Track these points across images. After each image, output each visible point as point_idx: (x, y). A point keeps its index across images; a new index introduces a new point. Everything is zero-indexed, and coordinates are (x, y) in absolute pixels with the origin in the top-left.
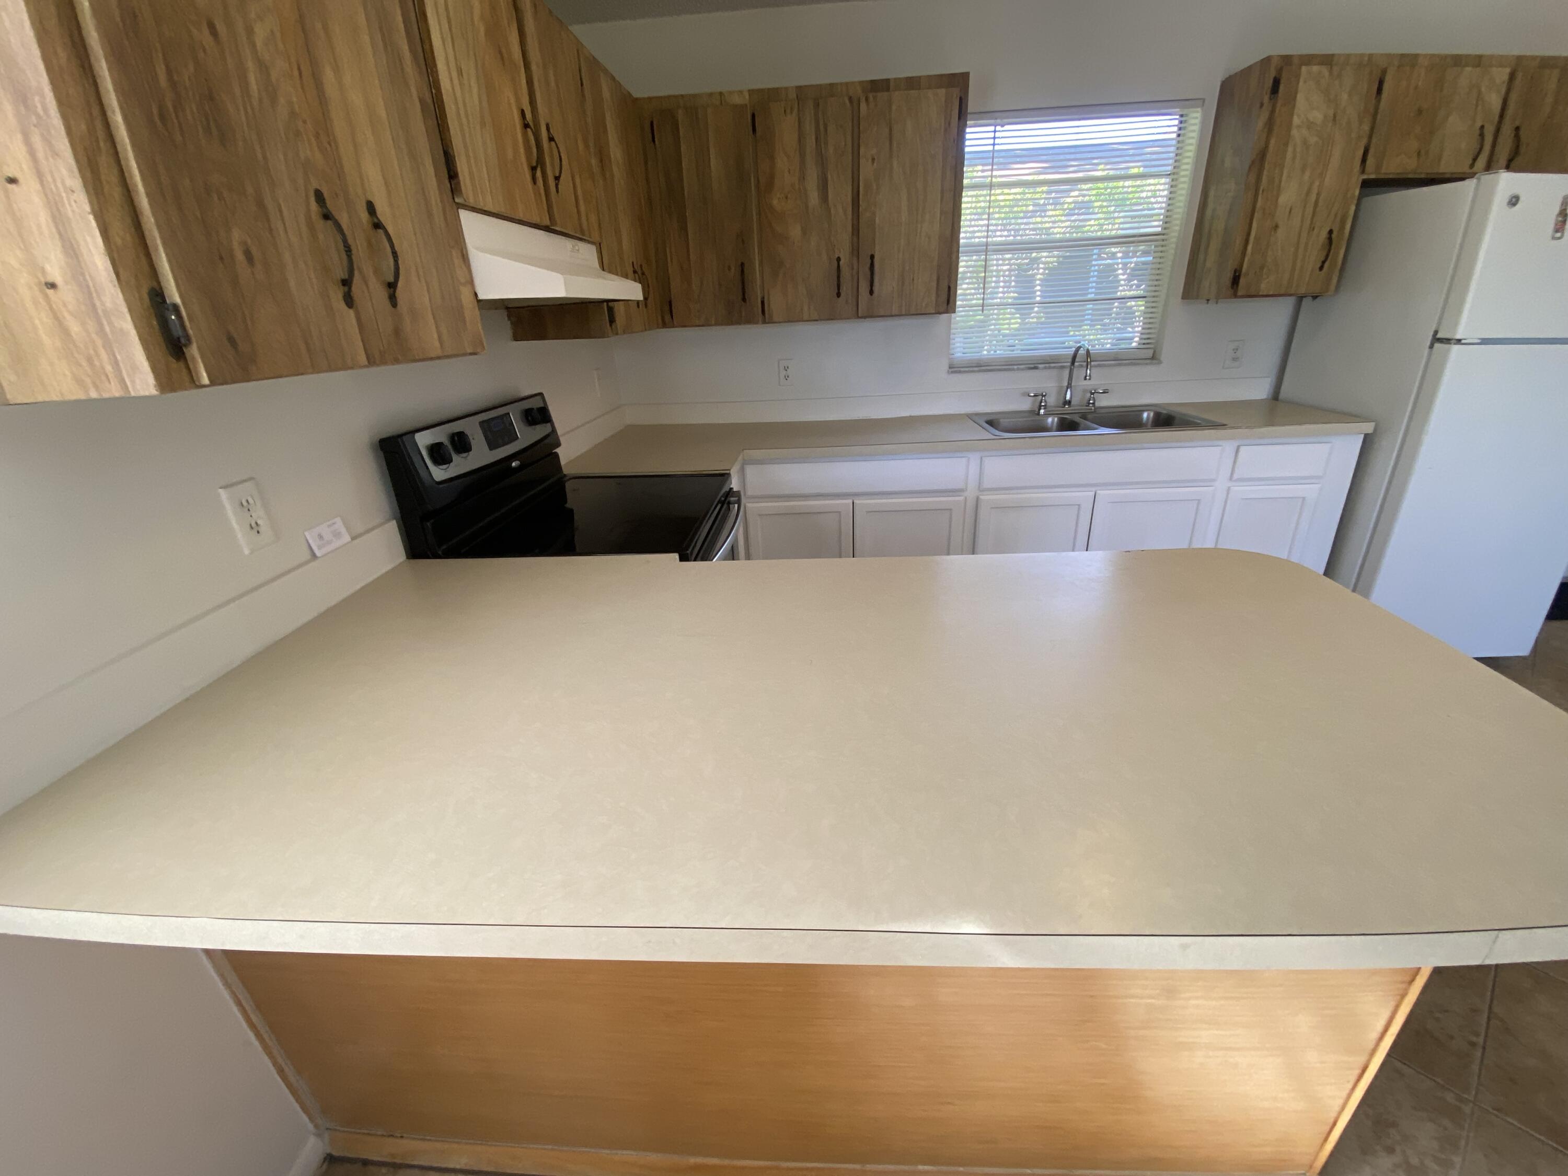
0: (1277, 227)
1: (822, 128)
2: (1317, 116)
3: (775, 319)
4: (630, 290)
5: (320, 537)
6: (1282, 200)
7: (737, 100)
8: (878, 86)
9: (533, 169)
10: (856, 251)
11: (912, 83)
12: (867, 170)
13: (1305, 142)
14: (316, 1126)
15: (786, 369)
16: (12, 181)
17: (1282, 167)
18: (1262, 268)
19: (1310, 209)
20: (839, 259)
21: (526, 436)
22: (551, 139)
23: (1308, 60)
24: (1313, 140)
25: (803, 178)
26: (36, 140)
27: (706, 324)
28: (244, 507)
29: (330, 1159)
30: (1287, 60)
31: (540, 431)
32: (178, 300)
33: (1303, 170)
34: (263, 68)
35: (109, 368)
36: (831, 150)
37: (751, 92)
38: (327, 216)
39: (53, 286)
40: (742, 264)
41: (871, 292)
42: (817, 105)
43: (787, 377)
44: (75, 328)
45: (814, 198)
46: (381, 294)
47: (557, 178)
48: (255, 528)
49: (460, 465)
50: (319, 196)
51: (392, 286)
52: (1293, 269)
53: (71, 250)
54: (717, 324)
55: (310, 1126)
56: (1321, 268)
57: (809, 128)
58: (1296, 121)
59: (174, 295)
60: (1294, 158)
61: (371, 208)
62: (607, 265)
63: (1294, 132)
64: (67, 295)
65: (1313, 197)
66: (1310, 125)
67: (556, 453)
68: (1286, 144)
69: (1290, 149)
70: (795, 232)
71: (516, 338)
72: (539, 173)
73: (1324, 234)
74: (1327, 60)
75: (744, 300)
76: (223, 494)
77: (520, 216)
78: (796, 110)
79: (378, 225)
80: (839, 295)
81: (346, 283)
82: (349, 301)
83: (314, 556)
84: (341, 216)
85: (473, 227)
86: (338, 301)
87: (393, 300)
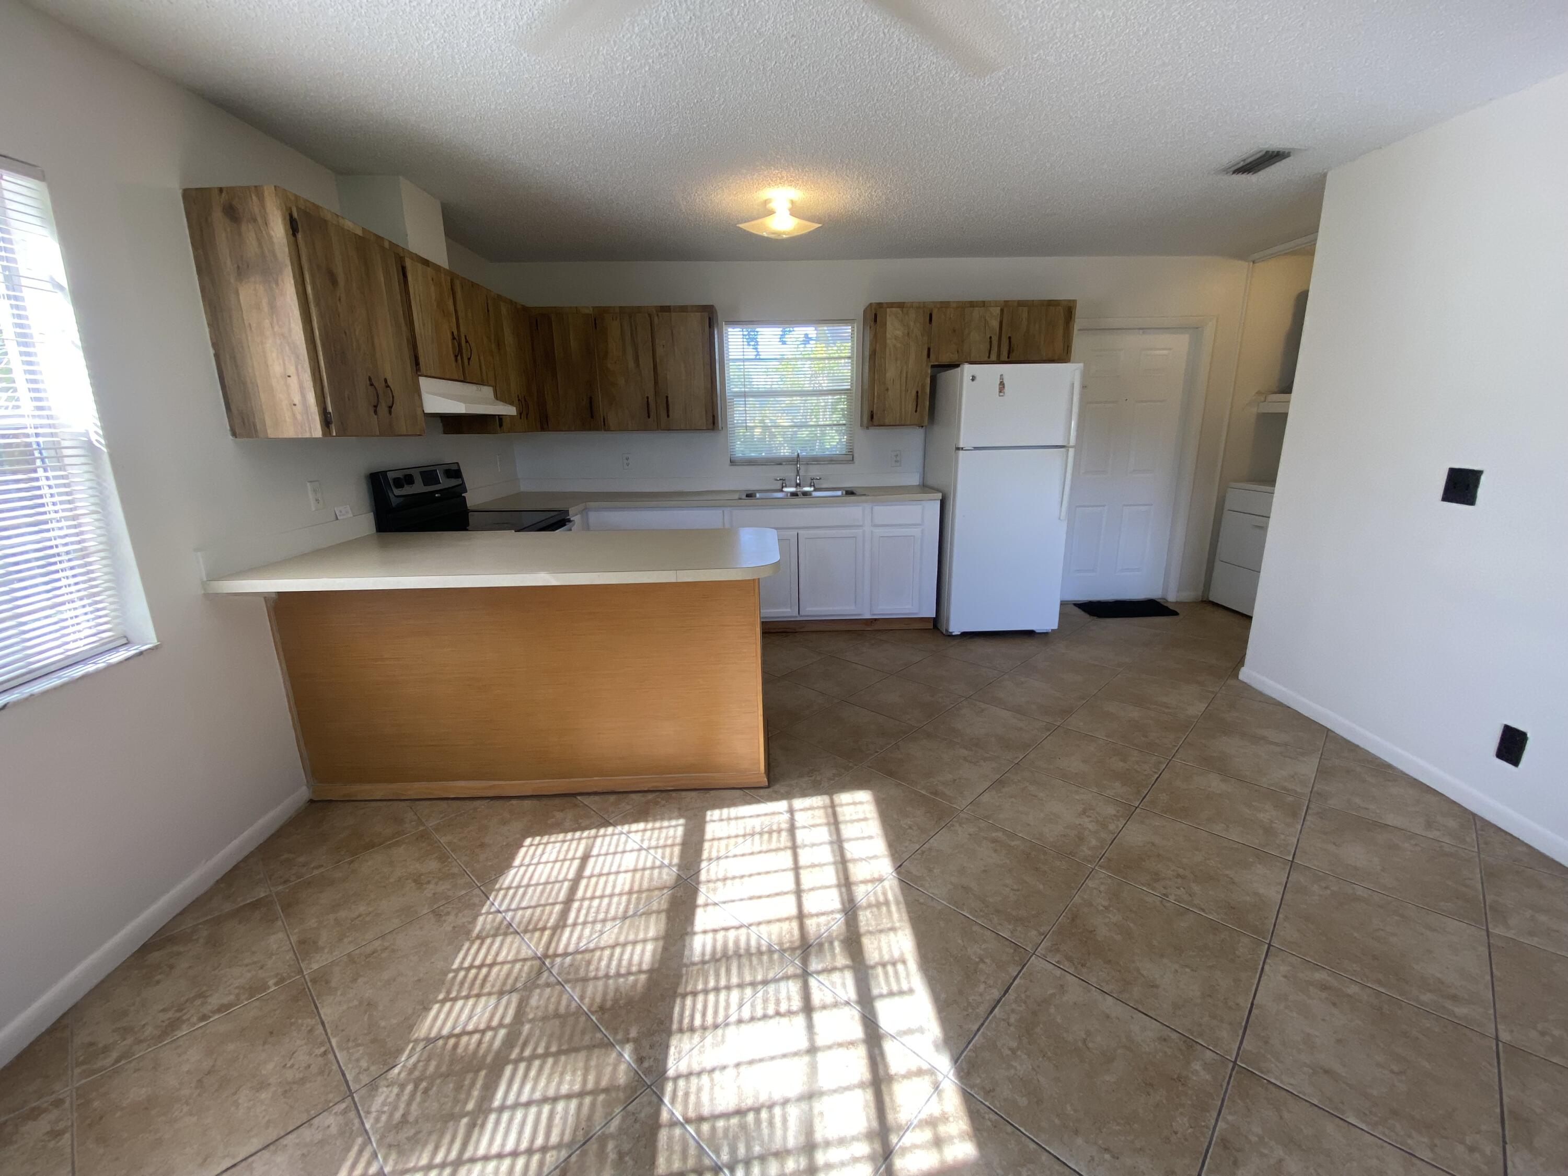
0: (887, 390)
1: (634, 328)
2: (899, 333)
3: (611, 428)
4: (509, 410)
5: (341, 512)
6: (889, 375)
7: (587, 311)
8: (665, 309)
9: (456, 356)
10: (656, 393)
11: (683, 309)
12: (660, 351)
13: (894, 346)
14: (307, 782)
15: (627, 459)
16: (289, 376)
17: (885, 359)
18: (884, 410)
19: (904, 380)
20: (648, 398)
21: (445, 483)
22: (467, 342)
23: (891, 305)
24: (899, 345)
25: (624, 354)
26: (299, 367)
27: (569, 430)
28: (315, 491)
29: (311, 801)
30: (880, 305)
31: (453, 482)
32: (331, 411)
33: (896, 359)
34: (357, 341)
35: (307, 429)
36: (639, 340)
37: (594, 308)
38: (372, 385)
39: (295, 405)
40: (591, 398)
41: (668, 416)
42: (630, 317)
43: (628, 465)
44: (299, 417)
45: (631, 364)
46: (386, 409)
47: (469, 359)
48: (317, 501)
49: (407, 490)
50: (370, 379)
51: (390, 407)
52: (901, 409)
53: (303, 396)
54: (575, 430)
55: (305, 781)
56: (916, 411)
57: (627, 328)
58: (888, 336)
59: (330, 409)
60: (890, 355)
61: (386, 380)
62: (500, 397)
63: (888, 341)
64: (299, 408)
65: (904, 375)
66: (896, 338)
67: (464, 497)
68: (885, 347)
69: (887, 350)
70: (621, 381)
71: (445, 433)
72: (459, 358)
73: (914, 393)
74: (901, 305)
75: (592, 417)
76: (308, 484)
77: (447, 377)
78: (618, 319)
79: (388, 386)
80: (649, 417)
81: (376, 407)
82: (375, 412)
83: (337, 519)
84: (376, 384)
85: (425, 383)
86: (372, 413)
87: (390, 413)
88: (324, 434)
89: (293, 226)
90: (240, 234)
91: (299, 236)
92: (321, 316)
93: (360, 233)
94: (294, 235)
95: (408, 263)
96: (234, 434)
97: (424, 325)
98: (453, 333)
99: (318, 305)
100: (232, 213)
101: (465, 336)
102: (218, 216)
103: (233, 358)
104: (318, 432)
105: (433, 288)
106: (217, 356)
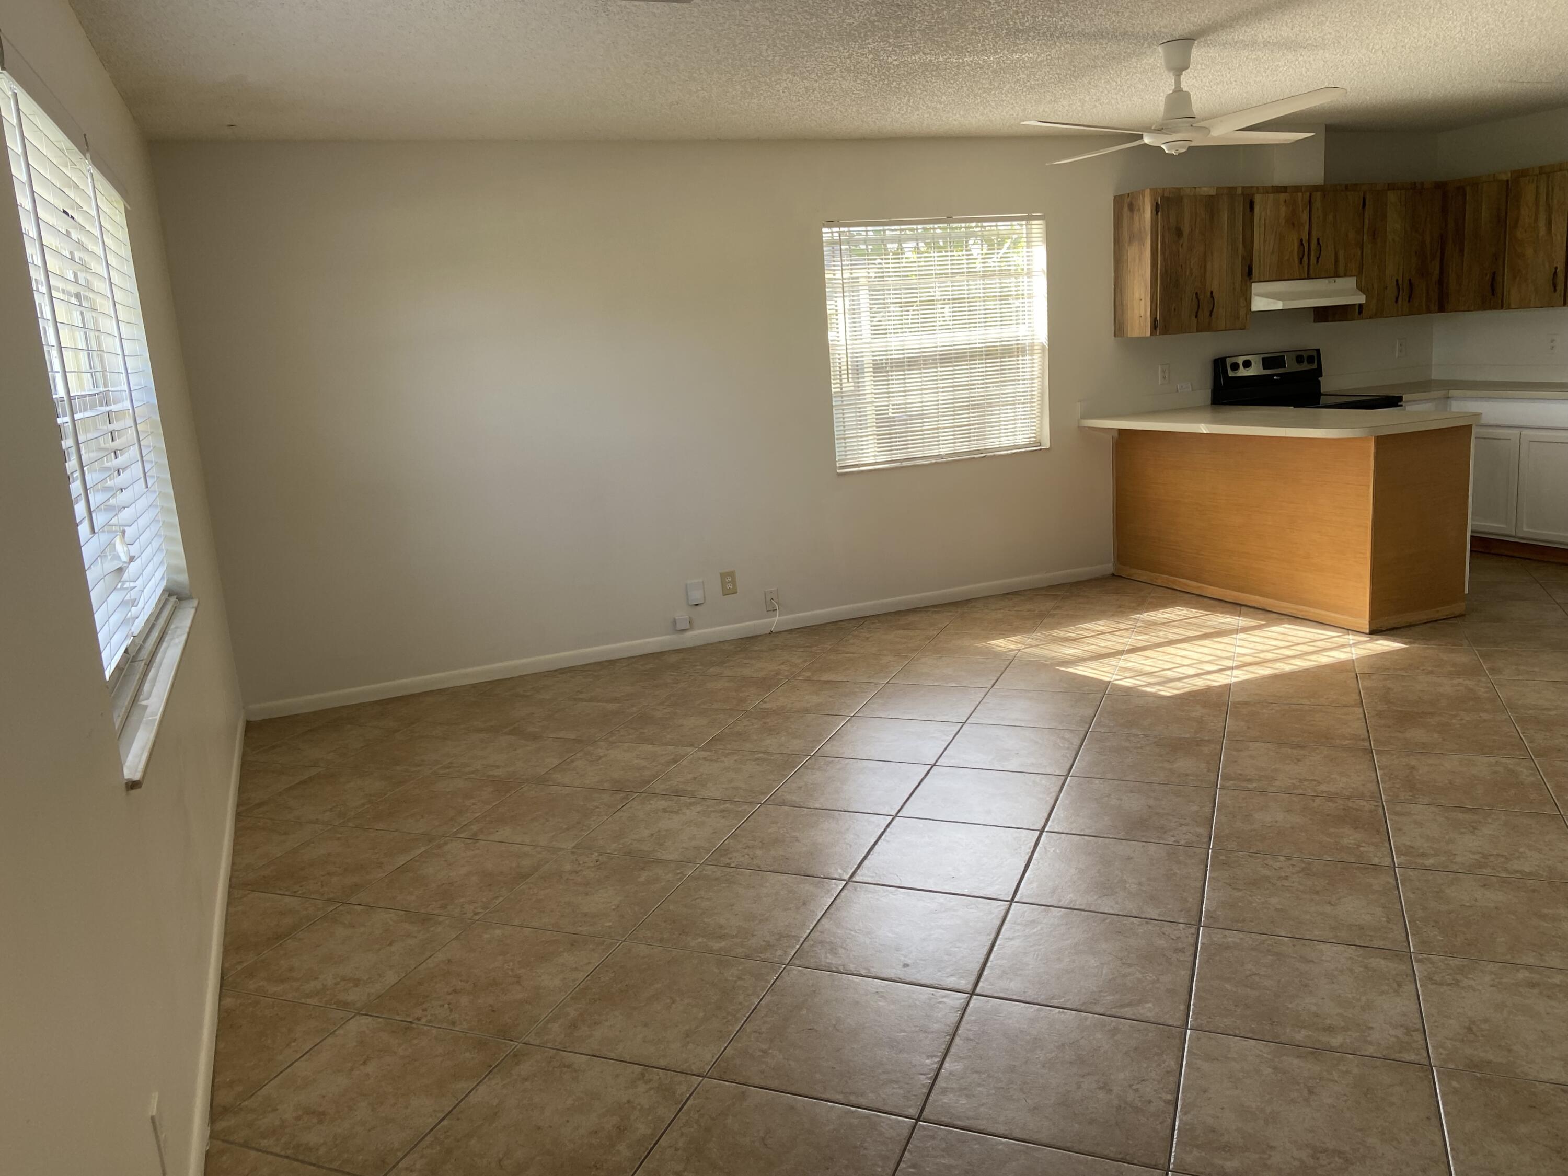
1: (1550, 189)
3: (1512, 306)
5: (1182, 387)
9: (1301, 260)
16: (1140, 299)
20: (1556, 268)
21: (1292, 367)
22: (1319, 243)
25: (1536, 220)
26: (1146, 294)
28: (1163, 371)
29: (1113, 574)
31: (1309, 365)
32: (1159, 320)
34: (1191, 270)
35: (1145, 331)
36: (1555, 201)
37: (1511, 172)
38: (1197, 296)
39: (1140, 317)
40: (1494, 273)
42: (1548, 177)
43: (1552, 348)
44: (1141, 324)
45: (1543, 231)
46: (1207, 313)
47: (1318, 259)
48: (1164, 378)
49: (1243, 373)
50: (1197, 293)
51: (1211, 312)
53: (1145, 314)
54: (1475, 310)
57: (1543, 190)
59: (1158, 318)
61: (1212, 292)
64: (1143, 317)
70: (1529, 252)
72: (1305, 259)
75: (1493, 294)
76: (1160, 366)
77: (1286, 278)
78: (1535, 181)
79: (1212, 297)
81: (1197, 313)
82: (1196, 316)
83: (1179, 391)
84: (1201, 297)
85: (1256, 287)
86: (1193, 317)
87: (1211, 315)
88: (1151, 335)
89: (1157, 209)
90: (1133, 218)
91: (1159, 214)
92: (1164, 260)
93: (1213, 192)
94: (1157, 214)
95: (1258, 198)
96: (1115, 336)
97: (1265, 241)
98: (1302, 240)
99: (1163, 253)
100: (1131, 207)
101: (1318, 240)
102: (1126, 209)
103: (1121, 290)
104: (1148, 334)
105: (1283, 209)
106: (1115, 290)
